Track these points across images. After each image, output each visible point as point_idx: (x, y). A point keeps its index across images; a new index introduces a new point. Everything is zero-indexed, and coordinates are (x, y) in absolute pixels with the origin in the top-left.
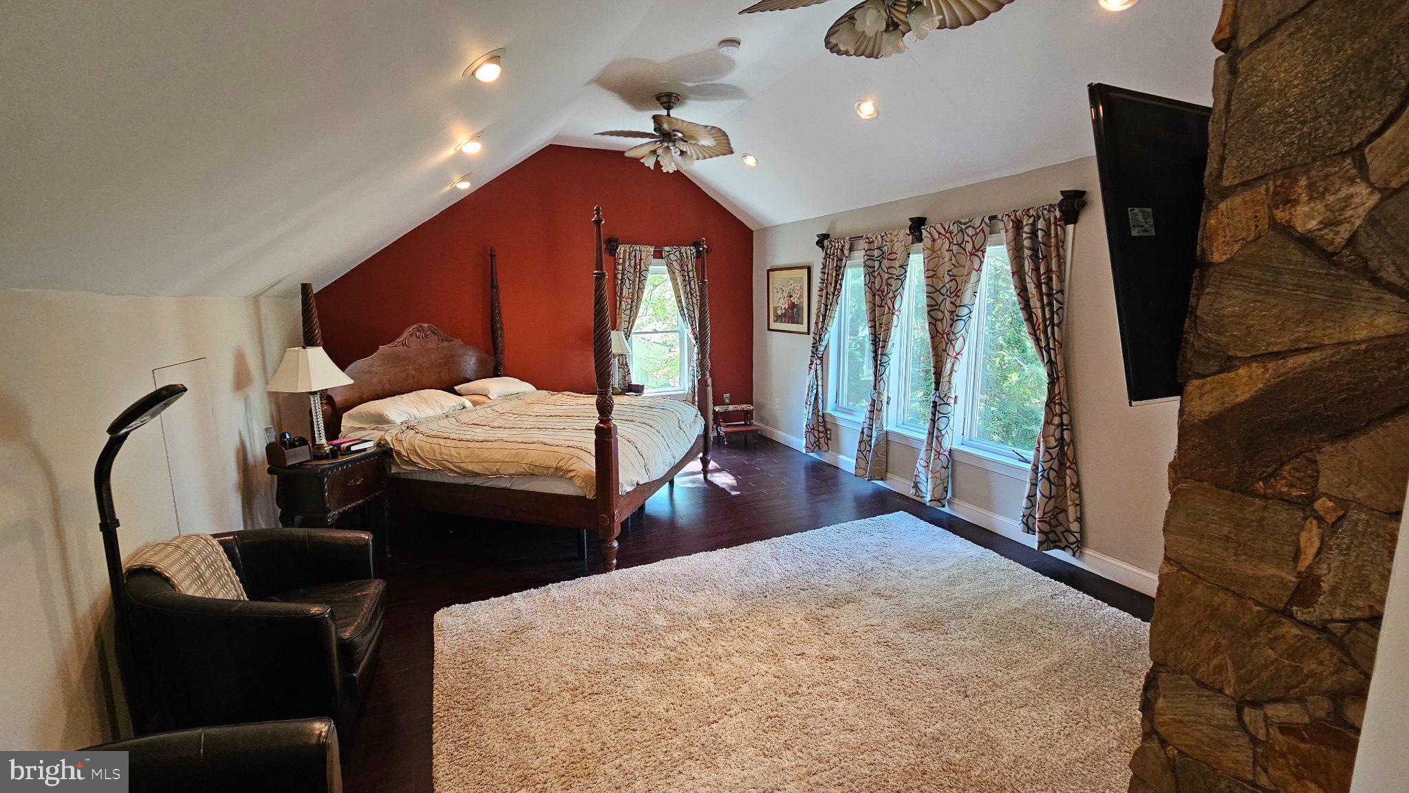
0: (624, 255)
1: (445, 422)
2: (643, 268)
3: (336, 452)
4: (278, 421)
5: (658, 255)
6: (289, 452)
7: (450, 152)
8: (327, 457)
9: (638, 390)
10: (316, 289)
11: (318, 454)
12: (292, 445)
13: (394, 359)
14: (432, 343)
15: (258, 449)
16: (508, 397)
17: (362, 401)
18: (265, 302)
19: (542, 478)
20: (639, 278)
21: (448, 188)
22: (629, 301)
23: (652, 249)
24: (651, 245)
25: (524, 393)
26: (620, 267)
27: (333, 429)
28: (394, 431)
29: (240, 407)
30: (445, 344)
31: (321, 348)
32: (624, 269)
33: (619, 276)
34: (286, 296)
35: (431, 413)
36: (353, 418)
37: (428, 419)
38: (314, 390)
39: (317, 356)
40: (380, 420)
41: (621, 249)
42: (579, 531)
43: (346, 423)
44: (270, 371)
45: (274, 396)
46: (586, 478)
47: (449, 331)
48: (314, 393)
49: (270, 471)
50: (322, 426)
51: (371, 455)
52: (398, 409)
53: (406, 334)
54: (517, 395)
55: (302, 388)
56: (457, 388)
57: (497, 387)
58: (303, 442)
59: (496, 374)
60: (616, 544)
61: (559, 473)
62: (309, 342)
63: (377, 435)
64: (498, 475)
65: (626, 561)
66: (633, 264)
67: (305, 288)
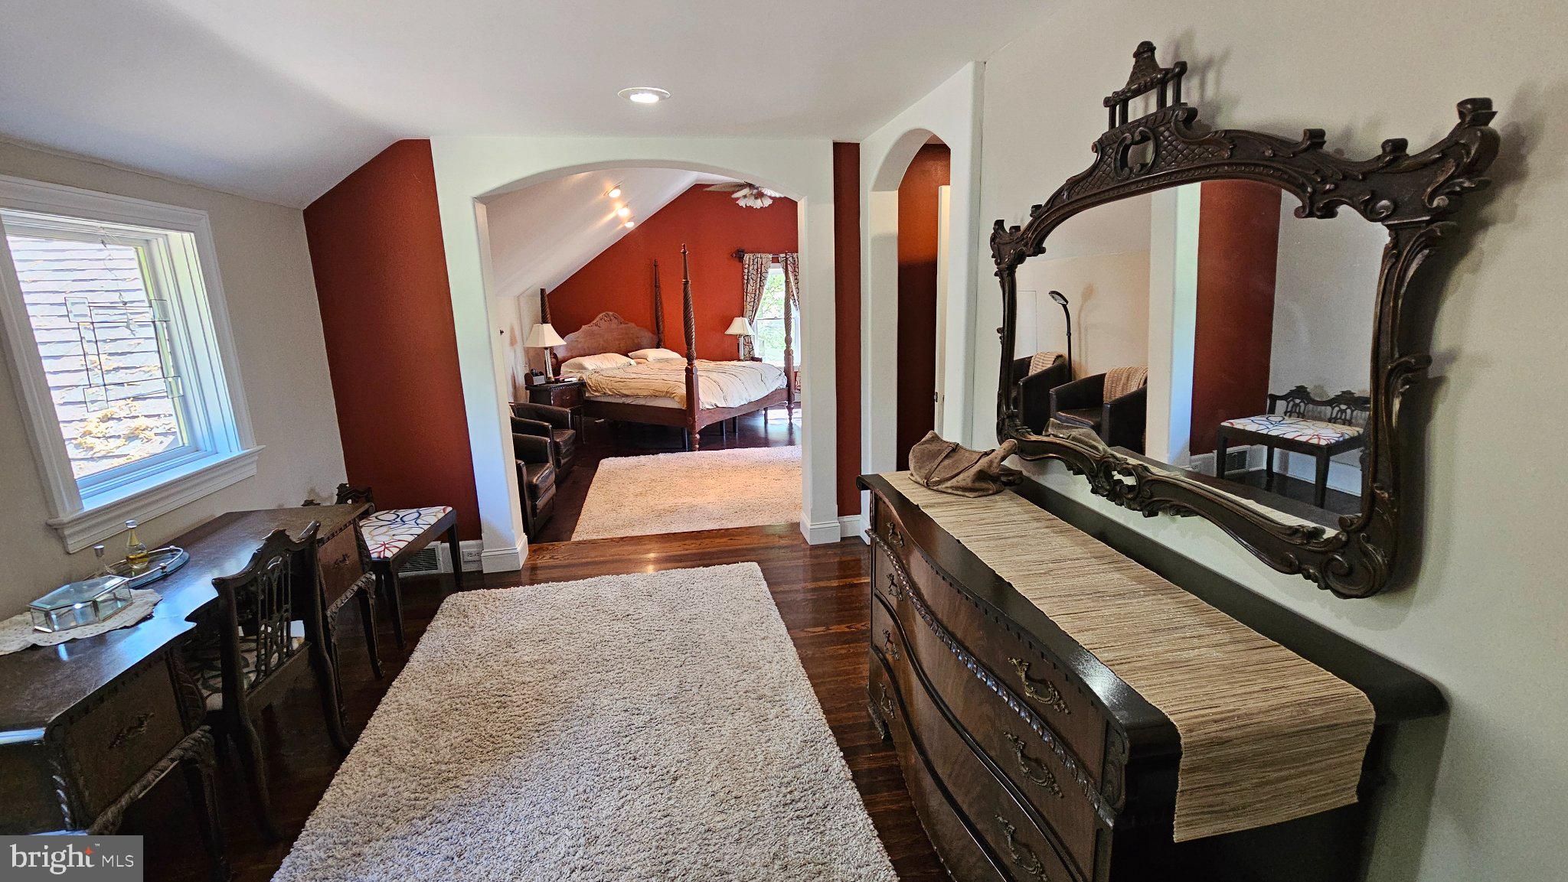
0: (749, 262)
1: (617, 372)
2: (763, 270)
3: (557, 381)
4: (529, 362)
5: (775, 260)
6: (535, 378)
7: (611, 216)
8: (553, 383)
9: (760, 360)
10: (548, 292)
11: (548, 382)
12: (537, 375)
13: (591, 334)
14: (614, 324)
15: (521, 381)
16: (660, 360)
17: (572, 357)
18: (521, 299)
19: (660, 398)
20: (761, 278)
21: (621, 227)
22: (753, 296)
23: (771, 256)
24: (770, 253)
25: (672, 359)
26: (746, 271)
27: (557, 371)
28: (588, 373)
29: (512, 354)
30: (623, 325)
31: (550, 325)
32: (748, 272)
33: (746, 277)
34: (533, 295)
35: (610, 366)
36: (567, 366)
37: (607, 369)
38: (547, 346)
39: (548, 328)
40: (581, 367)
41: (747, 257)
42: (683, 429)
43: (563, 369)
44: (525, 337)
45: (527, 351)
46: (681, 397)
47: (625, 317)
48: (546, 348)
49: (527, 388)
50: (551, 369)
51: (575, 384)
52: (591, 363)
53: (598, 319)
54: (667, 360)
55: (541, 345)
56: (629, 354)
57: (653, 354)
58: (542, 374)
59: (658, 347)
60: (698, 436)
61: (668, 395)
62: (544, 321)
63: (579, 375)
64: (637, 396)
65: (704, 447)
66: (756, 267)
67: (543, 291)
